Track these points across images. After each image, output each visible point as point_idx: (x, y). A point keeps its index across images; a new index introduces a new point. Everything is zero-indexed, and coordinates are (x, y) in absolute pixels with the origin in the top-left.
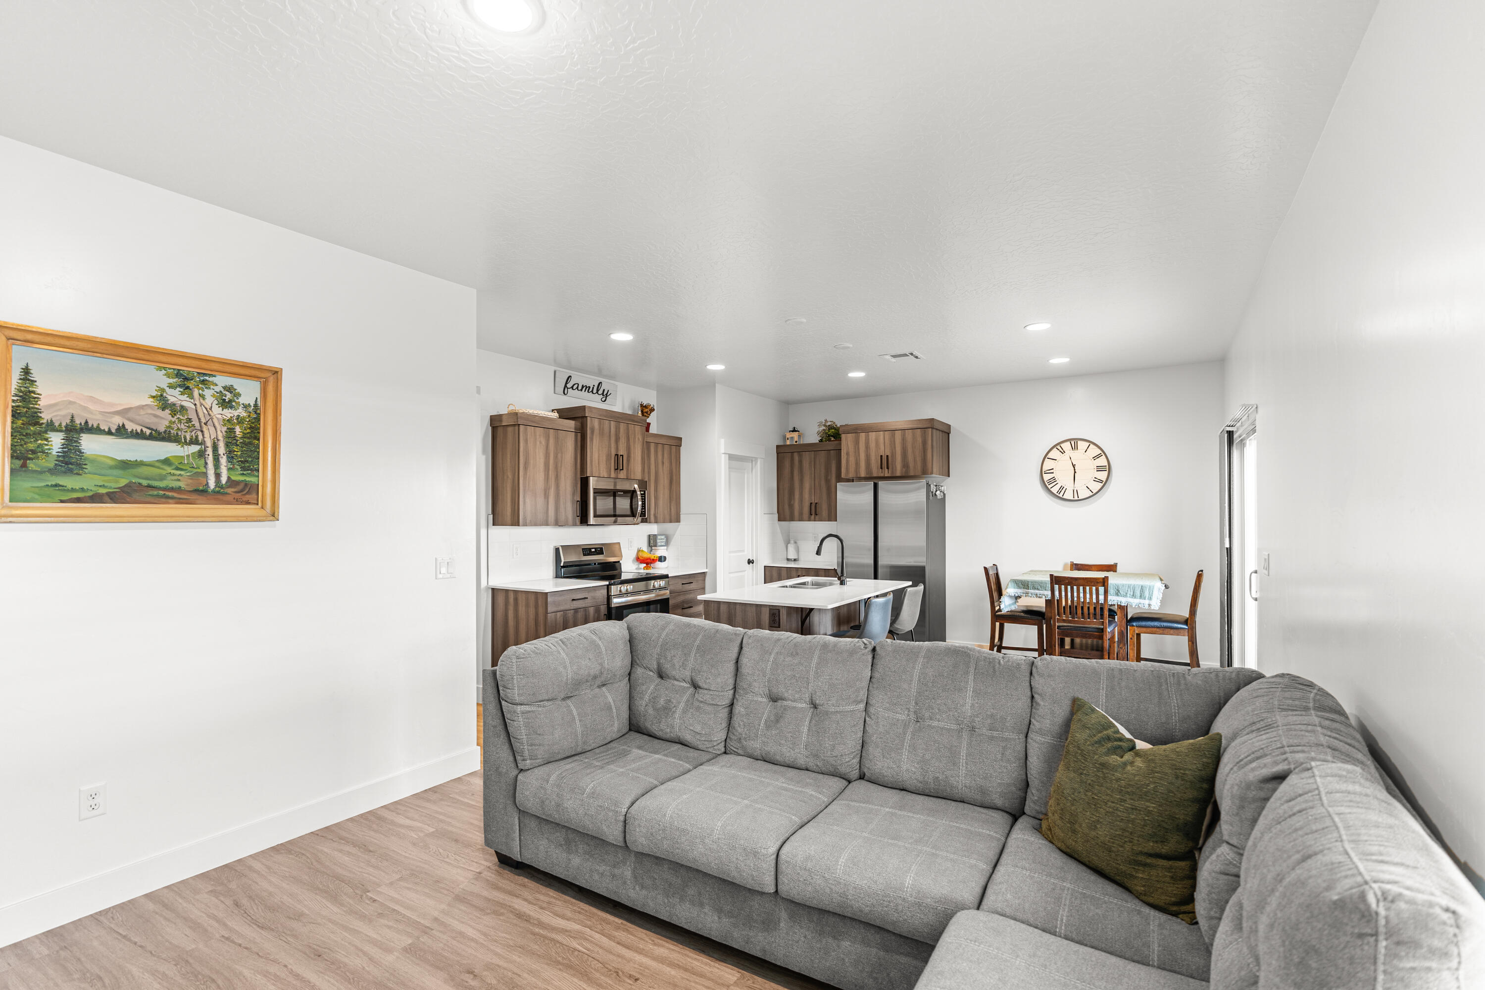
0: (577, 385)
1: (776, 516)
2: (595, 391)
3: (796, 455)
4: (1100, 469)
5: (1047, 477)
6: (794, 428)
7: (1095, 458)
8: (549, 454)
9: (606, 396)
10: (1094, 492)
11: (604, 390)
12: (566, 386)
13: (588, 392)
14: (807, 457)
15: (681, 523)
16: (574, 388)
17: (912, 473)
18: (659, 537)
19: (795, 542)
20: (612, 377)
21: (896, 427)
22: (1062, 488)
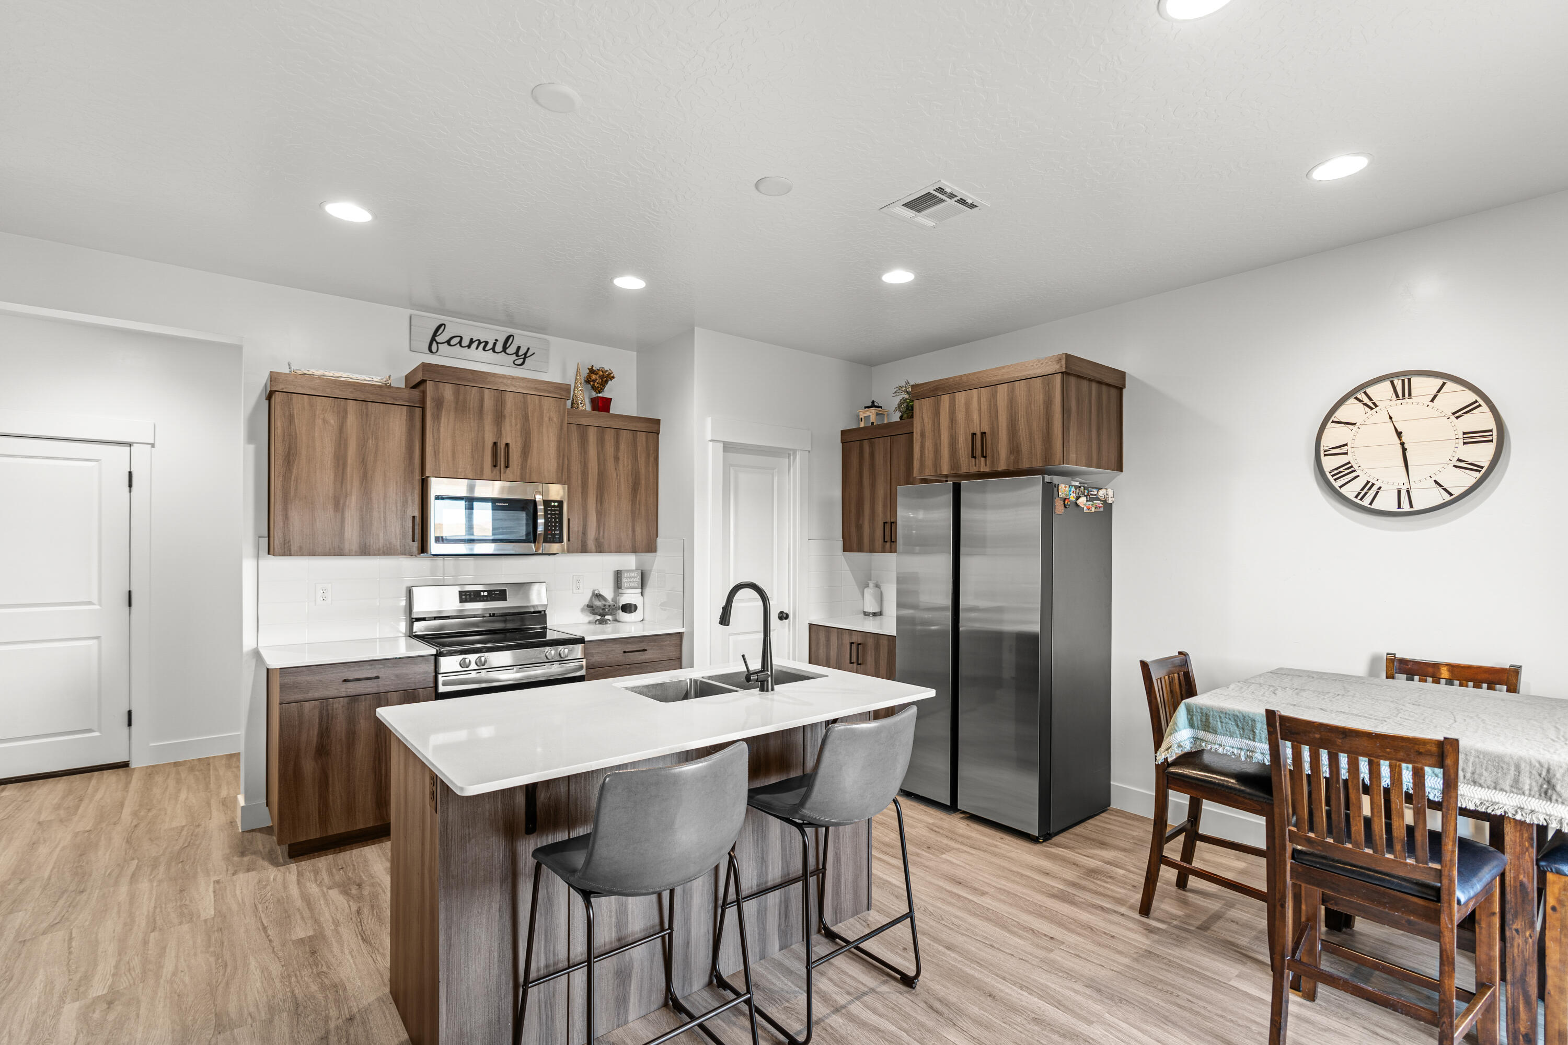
0: (458, 339)
1: (840, 543)
2: (499, 348)
3: (866, 443)
4: (1471, 438)
5: (1329, 464)
6: (873, 402)
7: (1457, 414)
8: (346, 440)
9: (522, 357)
10: (1456, 492)
11: (519, 348)
12: (433, 339)
13: (484, 349)
14: (881, 446)
15: (658, 553)
16: (453, 342)
17: (1025, 465)
18: (626, 575)
19: (877, 586)
20: (541, 328)
21: (999, 378)
22: (1368, 485)
